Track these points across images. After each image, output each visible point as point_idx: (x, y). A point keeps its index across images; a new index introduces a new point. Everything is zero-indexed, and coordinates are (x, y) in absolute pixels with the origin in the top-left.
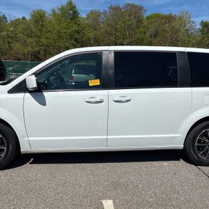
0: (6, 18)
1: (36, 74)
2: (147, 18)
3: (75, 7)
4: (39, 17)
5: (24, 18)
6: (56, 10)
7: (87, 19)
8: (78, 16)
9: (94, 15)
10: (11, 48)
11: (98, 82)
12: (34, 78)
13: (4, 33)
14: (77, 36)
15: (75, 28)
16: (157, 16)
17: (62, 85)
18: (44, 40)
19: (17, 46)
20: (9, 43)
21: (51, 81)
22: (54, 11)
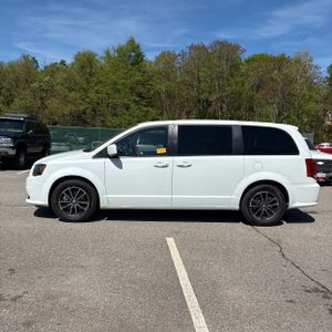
0: (36, 62)
1: (116, 143)
2: (248, 61)
3: (138, 47)
4: (86, 62)
5: (63, 62)
6: (112, 52)
7: (157, 63)
8: (142, 60)
9: (167, 58)
10: (44, 107)
11: (164, 150)
12: (115, 146)
13: (36, 85)
14: (140, 89)
15: (138, 77)
16: (263, 58)
17: (134, 153)
18: (93, 95)
19: (54, 103)
20: (41, 99)
21: (127, 148)
22: (107, 53)
